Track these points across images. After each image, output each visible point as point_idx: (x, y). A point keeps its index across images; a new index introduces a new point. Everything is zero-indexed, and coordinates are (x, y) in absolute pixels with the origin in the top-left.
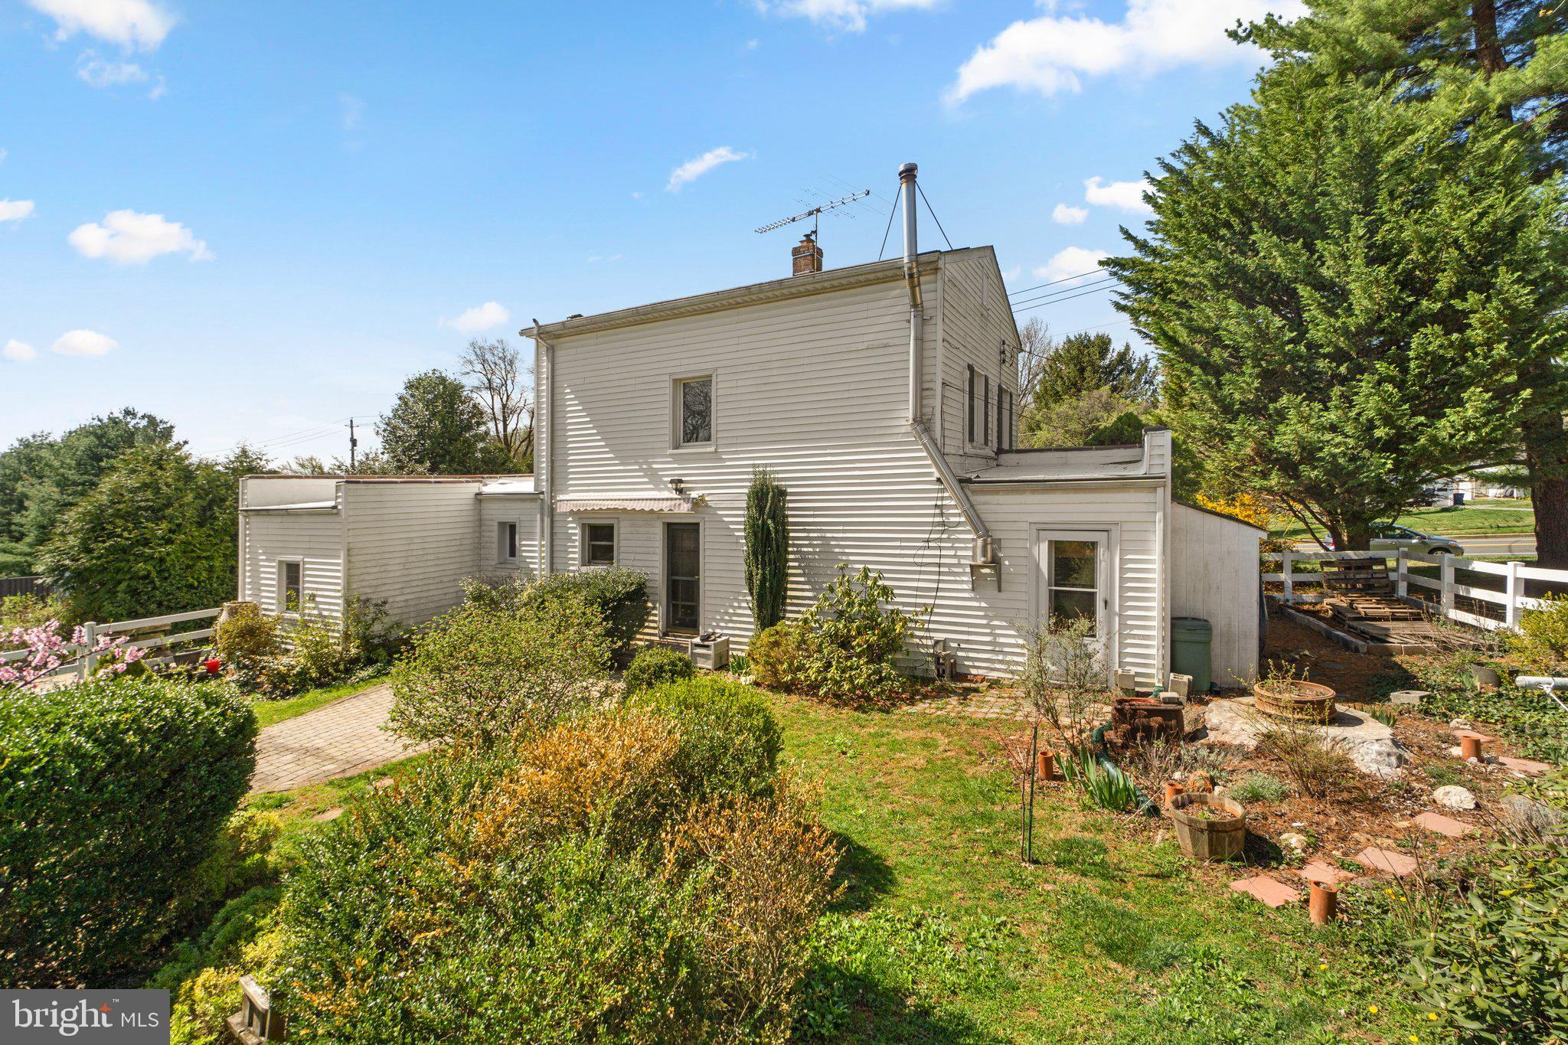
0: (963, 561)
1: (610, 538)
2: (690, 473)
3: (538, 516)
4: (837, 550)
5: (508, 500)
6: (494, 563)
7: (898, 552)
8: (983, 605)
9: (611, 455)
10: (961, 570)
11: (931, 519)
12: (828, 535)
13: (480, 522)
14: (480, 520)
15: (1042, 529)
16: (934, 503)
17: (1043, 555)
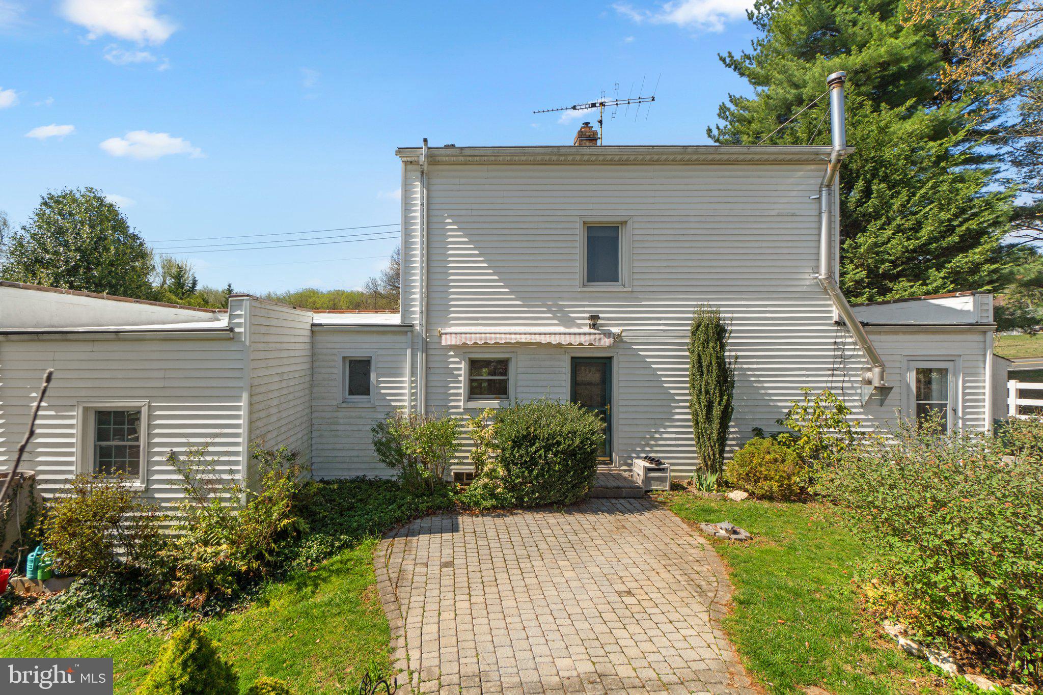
0: (855, 385)
1: (505, 373)
2: (606, 311)
3: (409, 352)
4: (753, 379)
5: (358, 332)
6: (334, 402)
7: (804, 379)
8: (870, 417)
9: (506, 290)
10: (854, 392)
11: (832, 353)
12: (745, 366)
13: (314, 354)
14: (313, 355)
15: (911, 359)
16: (833, 340)
17: (911, 378)
